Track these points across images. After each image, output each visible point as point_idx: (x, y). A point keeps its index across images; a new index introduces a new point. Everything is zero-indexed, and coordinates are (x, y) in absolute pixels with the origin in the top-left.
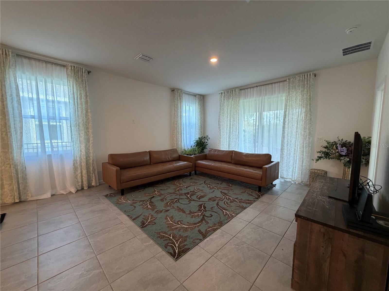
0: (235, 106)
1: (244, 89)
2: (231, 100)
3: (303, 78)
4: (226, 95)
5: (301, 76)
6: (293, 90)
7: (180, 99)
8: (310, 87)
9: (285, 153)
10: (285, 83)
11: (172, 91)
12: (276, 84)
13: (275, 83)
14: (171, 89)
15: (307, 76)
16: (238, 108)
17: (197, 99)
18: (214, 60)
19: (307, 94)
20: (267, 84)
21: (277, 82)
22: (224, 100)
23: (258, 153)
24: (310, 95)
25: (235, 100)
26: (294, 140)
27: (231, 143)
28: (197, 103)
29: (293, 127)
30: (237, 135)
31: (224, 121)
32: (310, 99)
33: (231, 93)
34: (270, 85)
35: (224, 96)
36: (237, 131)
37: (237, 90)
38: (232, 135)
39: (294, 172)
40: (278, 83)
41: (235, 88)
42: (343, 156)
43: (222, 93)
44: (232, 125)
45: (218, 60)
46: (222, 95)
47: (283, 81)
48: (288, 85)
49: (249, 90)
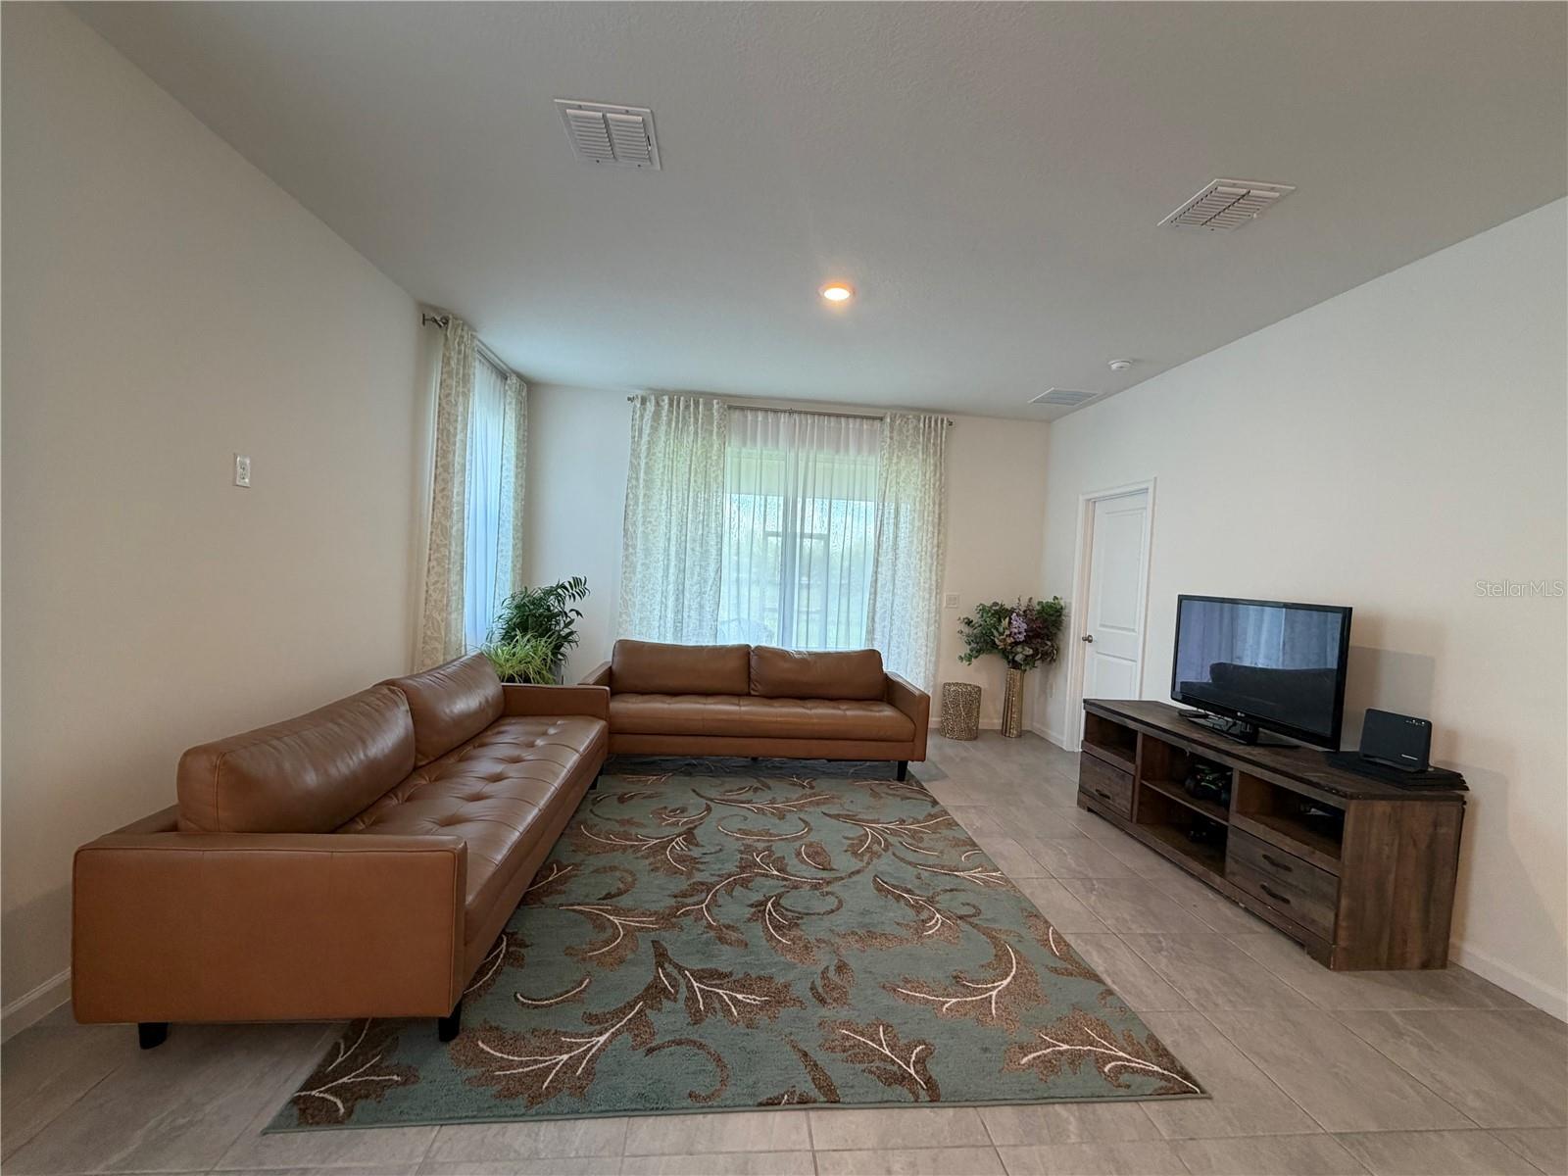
0: (706, 466)
1: (742, 409)
2: (691, 438)
3: (927, 426)
4: (664, 413)
5: (923, 419)
6: (900, 453)
8: (941, 455)
10: (877, 424)
11: (424, 323)
12: (851, 420)
13: (848, 417)
15: (936, 422)
16: (717, 476)
17: (509, 392)
18: (837, 295)
19: (935, 474)
20: (824, 414)
21: (855, 417)
22: (654, 429)
25: (705, 442)
27: (685, 615)
28: (510, 413)
30: (710, 583)
31: (652, 520)
32: (940, 487)
33: (687, 407)
34: (832, 419)
35: (657, 416)
36: (712, 568)
37: (715, 406)
38: (690, 579)
40: (858, 420)
41: (710, 396)
42: (1020, 643)
43: (644, 401)
46: (645, 409)
47: (874, 418)
48: (887, 433)
49: (760, 416)
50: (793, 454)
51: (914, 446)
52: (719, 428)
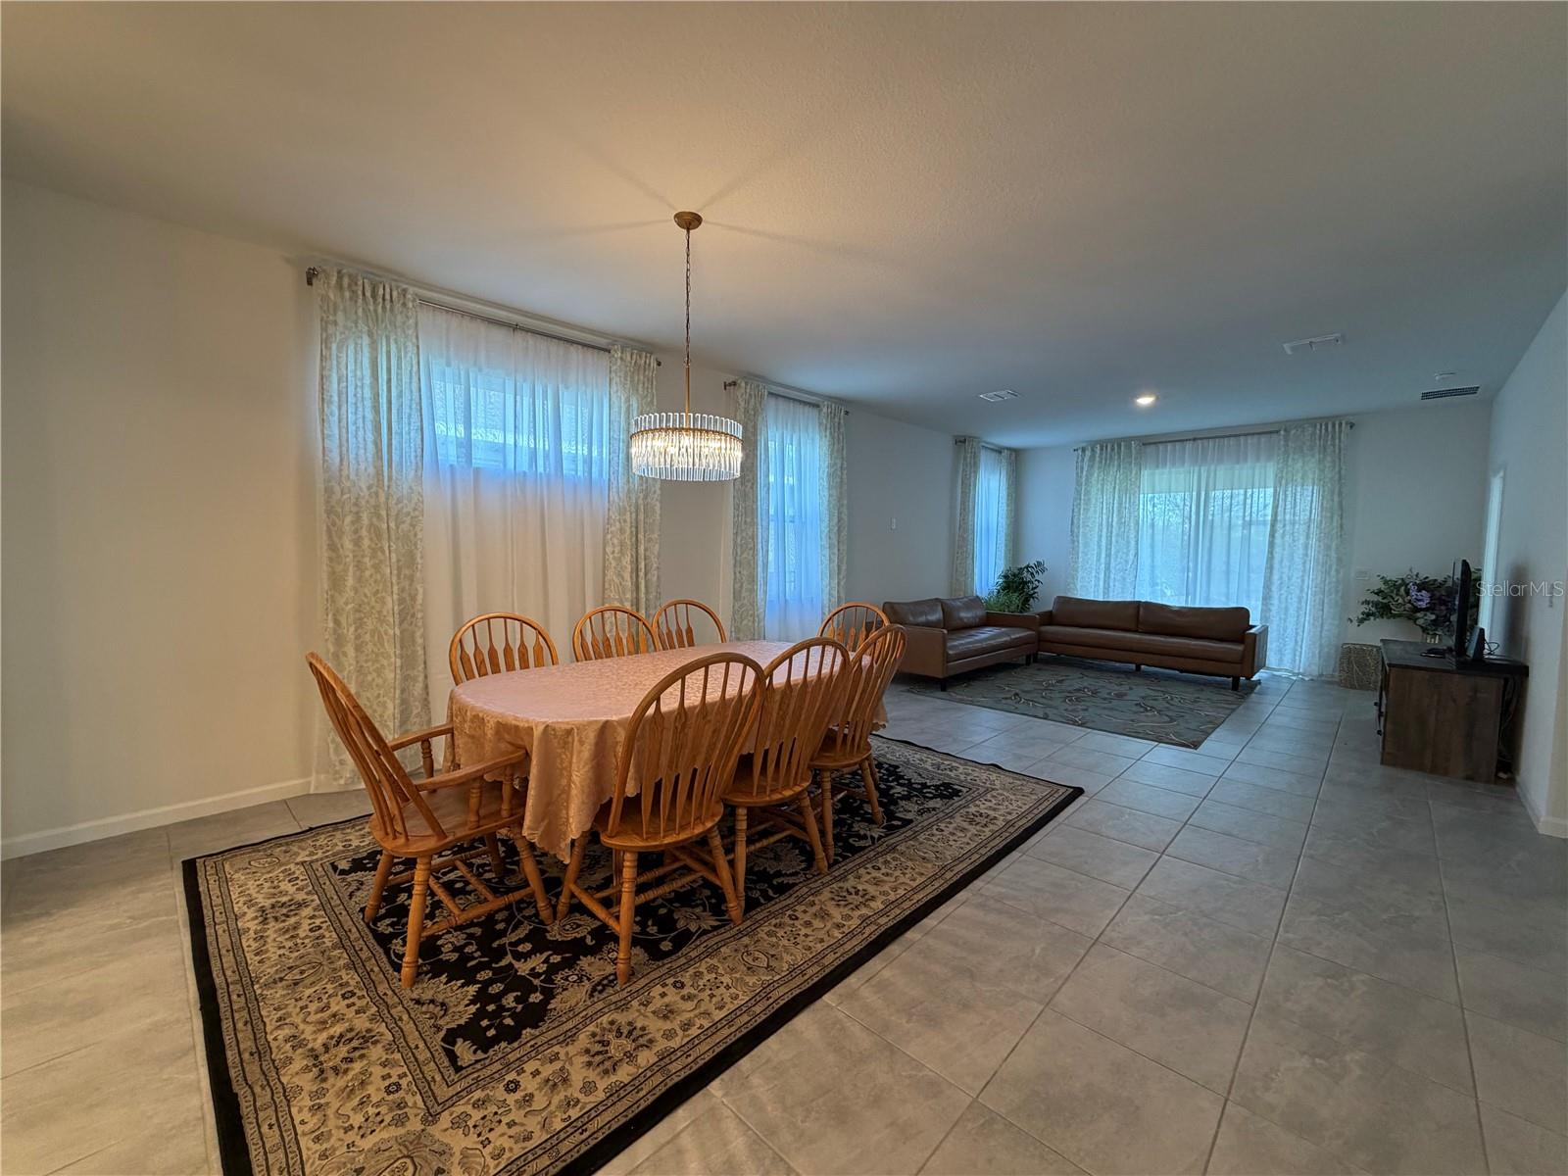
0: (1126, 485)
1: (1155, 444)
2: (1115, 469)
3: (1323, 431)
4: (1097, 455)
5: (1318, 427)
6: (1296, 457)
7: (975, 465)
8: (1340, 452)
9: (1274, 609)
10: (1274, 436)
11: (957, 445)
12: (1249, 438)
13: (1246, 435)
14: (953, 436)
15: (1334, 426)
17: (1003, 460)
18: (1145, 401)
19: (1334, 467)
21: (1253, 434)
22: (1091, 467)
23: (1194, 603)
24: (1340, 472)
25: (1126, 470)
26: (1297, 575)
27: (1111, 584)
28: (1004, 473)
29: (1296, 543)
30: (1131, 562)
31: (1090, 524)
32: (1340, 479)
33: (1113, 449)
34: (1232, 439)
35: (1092, 458)
36: (1132, 552)
37: (1133, 446)
38: (1116, 561)
39: (1298, 653)
40: (1256, 437)
41: (1129, 440)
42: (1422, 609)
43: (1084, 450)
44: (1118, 535)
46: (1085, 455)
47: (1271, 432)
48: (1282, 443)
49: (1169, 446)
50: (1197, 469)
51: (1312, 448)
52: (1136, 459)
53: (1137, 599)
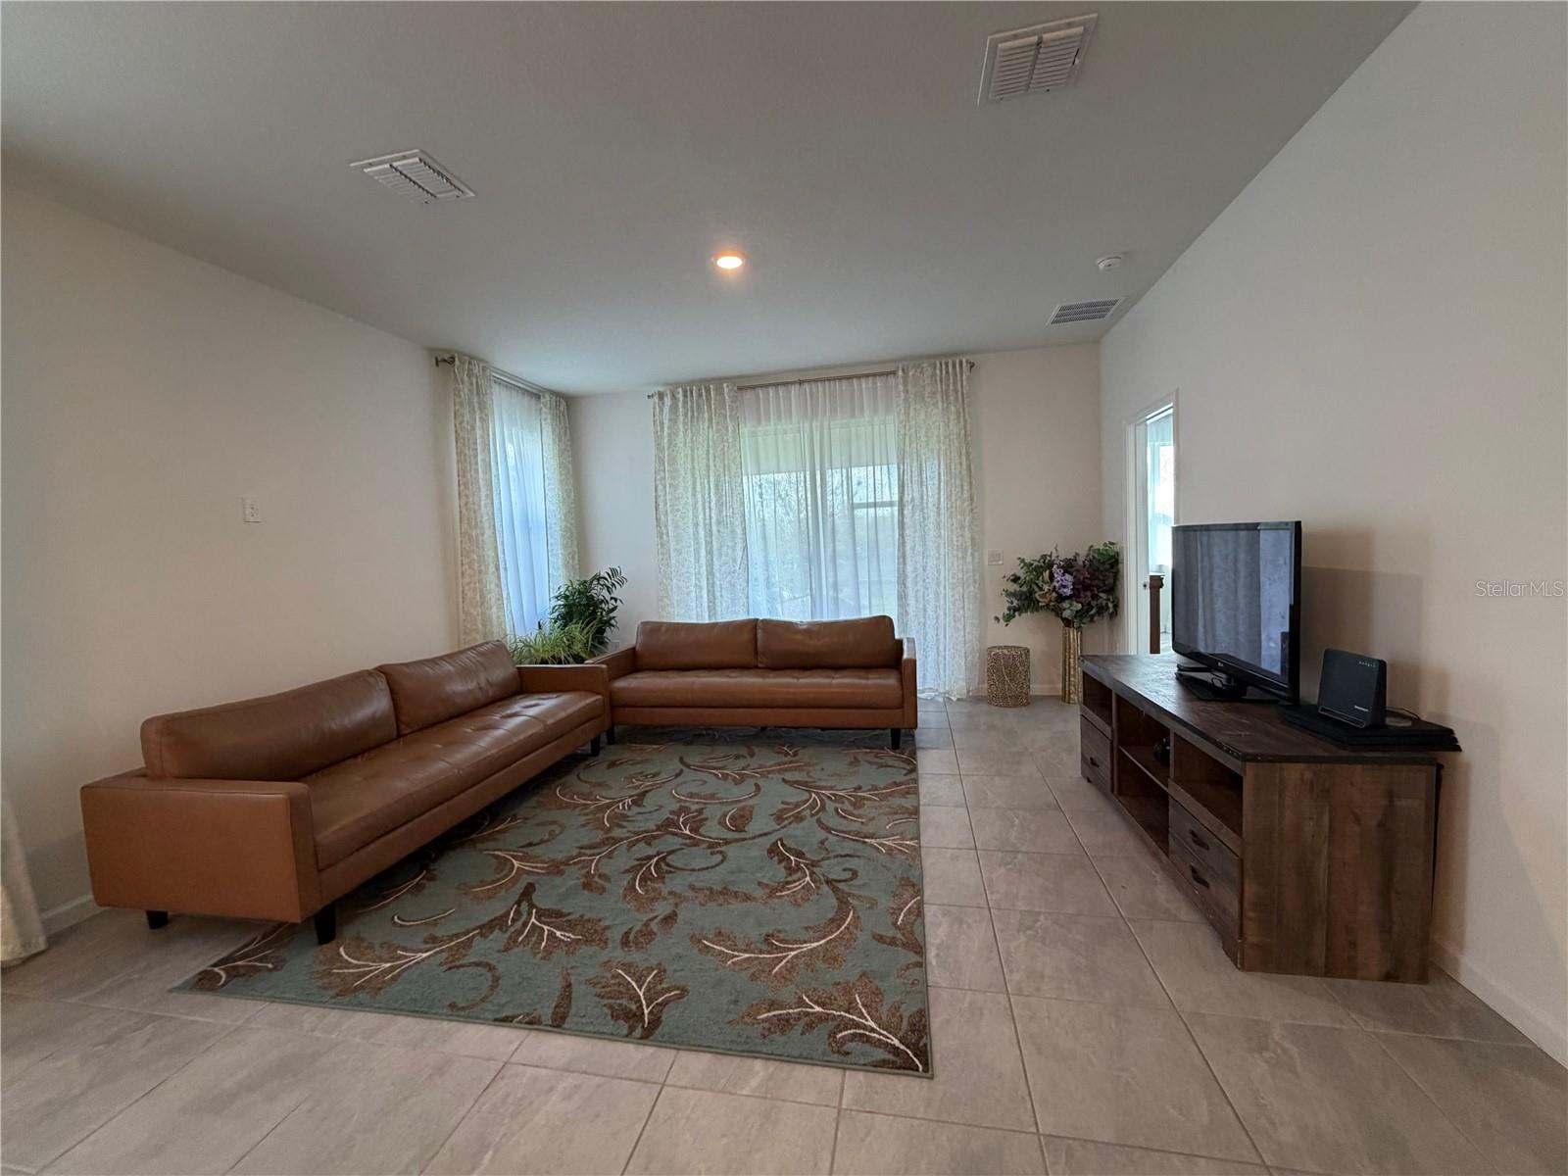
0: (723, 449)
1: (753, 388)
2: (707, 424)
3: (944, 372)
4: (680, 404)
5: (938, 365)
6: (918, 407)
7: (483, 406)
8: (963, 401)
9: (911, 610)
10: (891, 379)
11: (437, 365)
12: (863, 381)
13: (859, 377)
14: (431, 350)
15: (954, 367)
16: (735, 458)
17: (544, 409)
18: (730, 263)
19: (959, 422)
20: (835, 379)
21: (867, 376)
22: (674, 421)
23: (822, 616)
24: (965, 427)
25: (720, 427)
26: (931, 562)
27: (718, 594)
28: (548, 429)
29: (926, 522)
30: (739, 560)
31: (680, 507)
32: (966, 436)
33: (700, 395)
34: (844, 382)
35: (674, 407)
36: (740, 546)
37: (726, 390)
38: (719, 559)
39: (941, 666)
40: (871, 379)
41: (719, 381)
42: (1067, 598)
43: (661, 396)
44: (719, 523)
45: (745, 266)
46: (663, 404)
47: (887, 374)
48: (901, 387)
49: (771, 391)
50: (807, 425)
51: (933, 394)
52: (731, 410)
53: (752, 617)
